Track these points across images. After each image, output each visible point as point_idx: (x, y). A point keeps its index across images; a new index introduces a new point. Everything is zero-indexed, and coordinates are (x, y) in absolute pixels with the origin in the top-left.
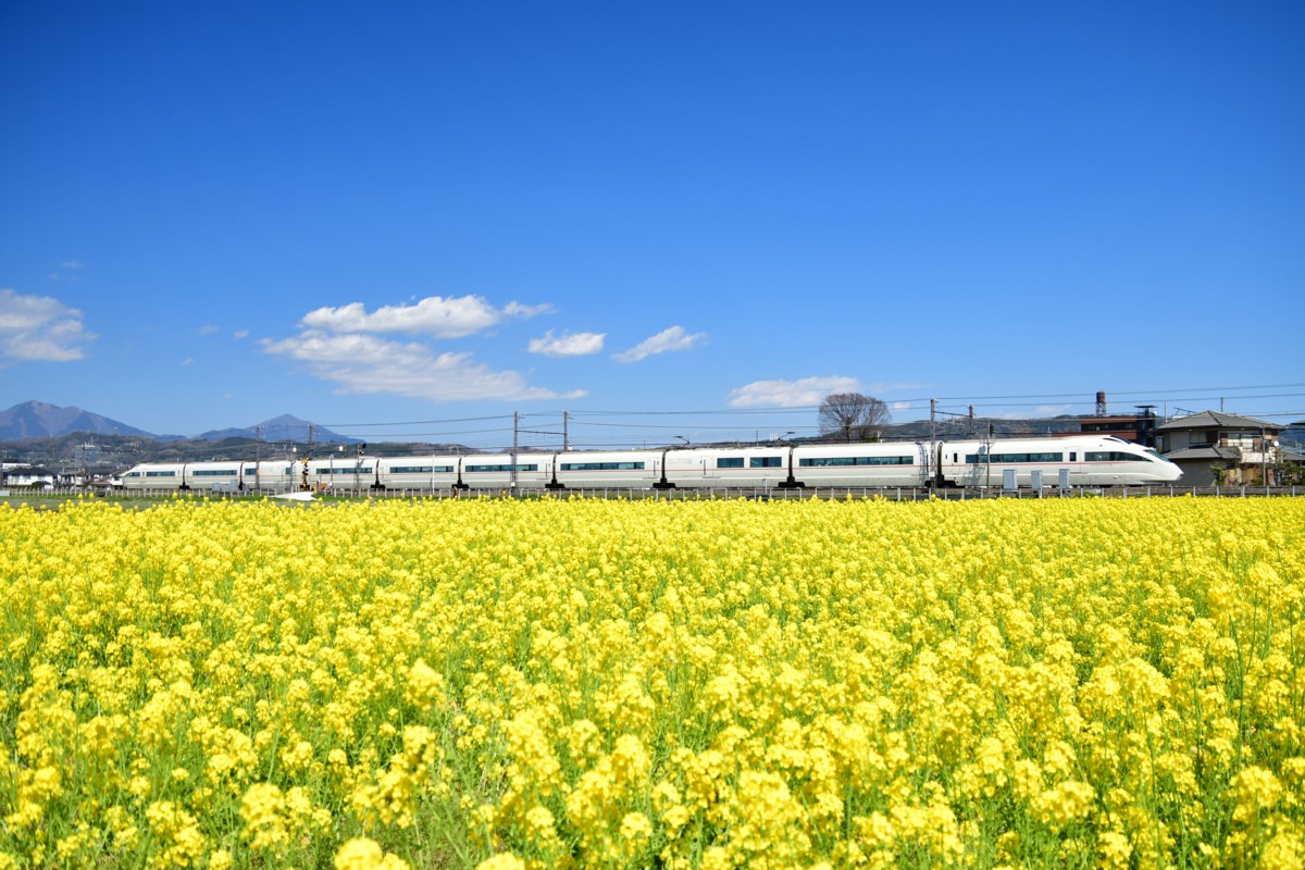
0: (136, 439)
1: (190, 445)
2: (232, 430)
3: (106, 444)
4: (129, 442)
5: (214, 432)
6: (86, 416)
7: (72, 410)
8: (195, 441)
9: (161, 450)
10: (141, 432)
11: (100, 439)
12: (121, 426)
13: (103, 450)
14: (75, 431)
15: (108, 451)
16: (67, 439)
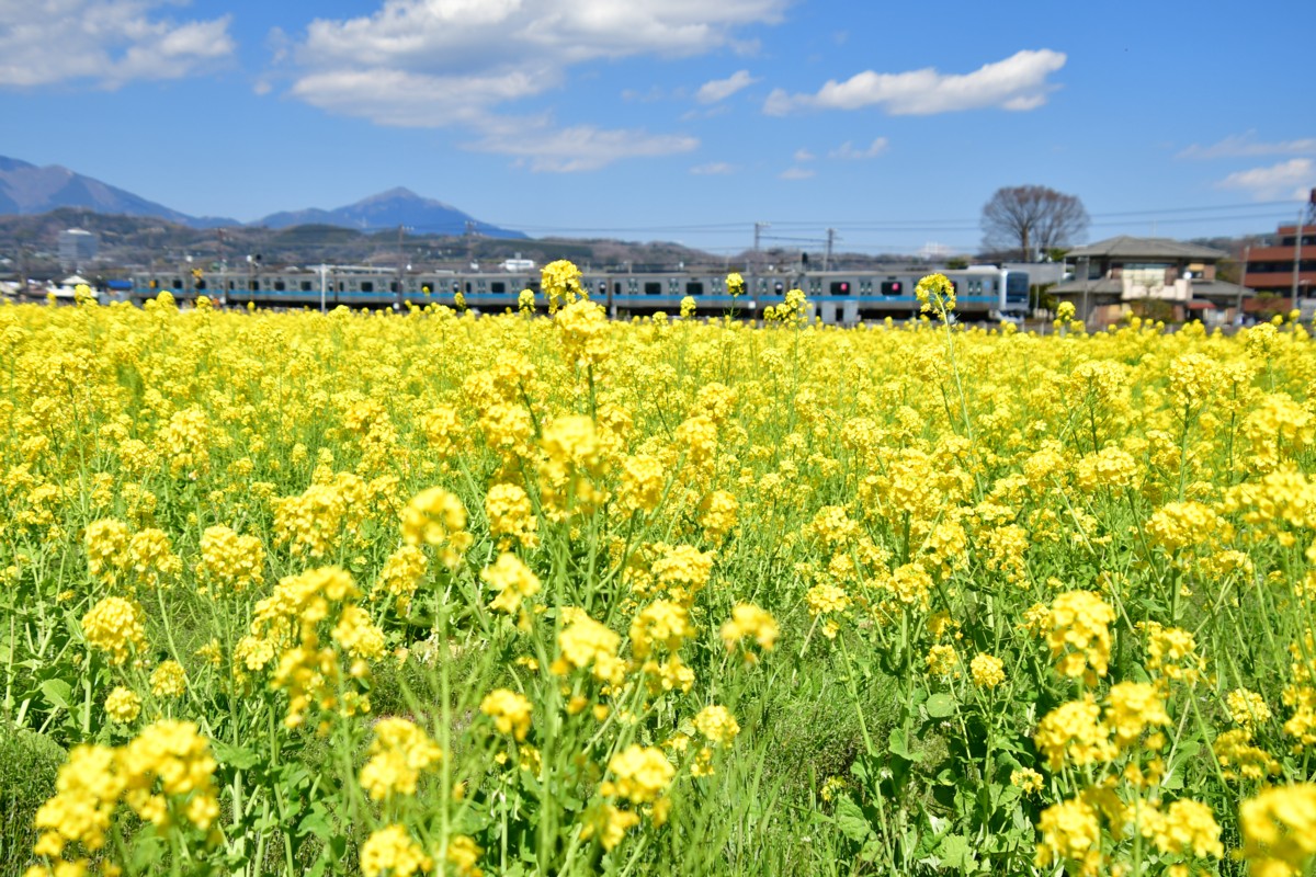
0: (158, 222)
1: (242, 236)
2: (313, 211)
3: (109, 229)
4: (145, 227)
5: (283, 215)
6: (78, 183)
7: (55, 170)
8: (250, 230)
9: (195, 242)
10: (166, 211)
11: (99, 221)
12: (135, 201)
13: (105, 239)
14: (62, 205)
15: (112, 240)
16: (47, 219)
